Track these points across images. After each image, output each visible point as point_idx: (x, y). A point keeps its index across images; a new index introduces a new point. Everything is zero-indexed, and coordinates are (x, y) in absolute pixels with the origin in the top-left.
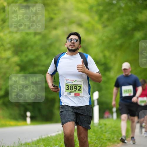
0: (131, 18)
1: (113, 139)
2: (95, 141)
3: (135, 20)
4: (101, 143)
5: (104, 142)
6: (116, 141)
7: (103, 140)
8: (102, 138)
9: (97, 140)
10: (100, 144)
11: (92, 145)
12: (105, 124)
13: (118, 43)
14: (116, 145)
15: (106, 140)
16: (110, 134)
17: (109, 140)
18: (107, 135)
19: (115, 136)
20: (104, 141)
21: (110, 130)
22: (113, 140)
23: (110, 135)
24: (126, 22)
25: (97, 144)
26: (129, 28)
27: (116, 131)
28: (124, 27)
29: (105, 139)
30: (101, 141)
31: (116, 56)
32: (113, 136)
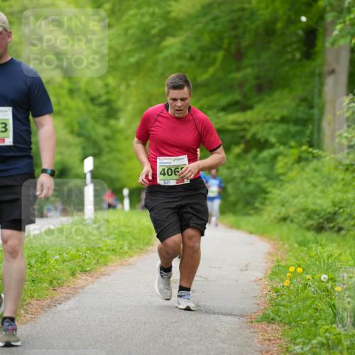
0: (157, 10)
1: (121, 248)
2: (86, 253)
3: (166, 16)
4: (97, 257)
5: (102, 255)
6: (127, 252)
7: (102, 250)
8: (99, 248)
9: (88, 252)
10: (94, 259)
11: (78, 260)
12: (107, 221)
13: (133, 60)
14: (127, 259)
15: (108, 250)
16: (115, 239)
17: (113, 250)
18: (110, 242)
19: (126, 243)
20: (103, 252)
21: (116, 231)
22: (121, 251)
23: (115, 241)
24: (147, 19)
25: (89, 258)
26: (154, 31)
27: (129, 232)
28: (145, 30)
29: (105, 248)
30: (97, 253)
31: (128, 86)
32: (121, 242)
